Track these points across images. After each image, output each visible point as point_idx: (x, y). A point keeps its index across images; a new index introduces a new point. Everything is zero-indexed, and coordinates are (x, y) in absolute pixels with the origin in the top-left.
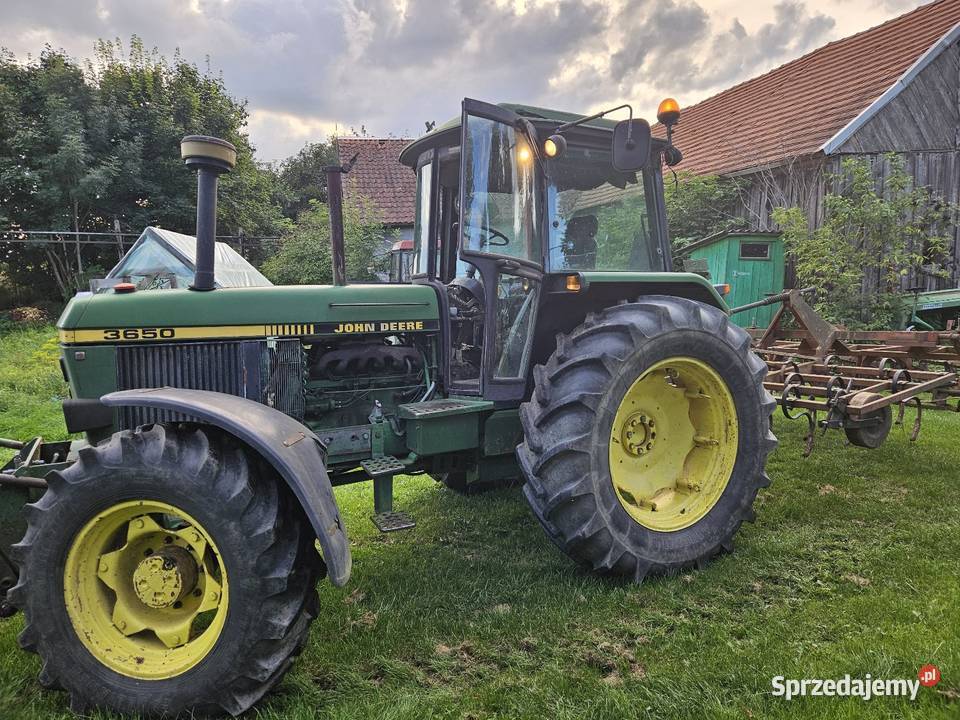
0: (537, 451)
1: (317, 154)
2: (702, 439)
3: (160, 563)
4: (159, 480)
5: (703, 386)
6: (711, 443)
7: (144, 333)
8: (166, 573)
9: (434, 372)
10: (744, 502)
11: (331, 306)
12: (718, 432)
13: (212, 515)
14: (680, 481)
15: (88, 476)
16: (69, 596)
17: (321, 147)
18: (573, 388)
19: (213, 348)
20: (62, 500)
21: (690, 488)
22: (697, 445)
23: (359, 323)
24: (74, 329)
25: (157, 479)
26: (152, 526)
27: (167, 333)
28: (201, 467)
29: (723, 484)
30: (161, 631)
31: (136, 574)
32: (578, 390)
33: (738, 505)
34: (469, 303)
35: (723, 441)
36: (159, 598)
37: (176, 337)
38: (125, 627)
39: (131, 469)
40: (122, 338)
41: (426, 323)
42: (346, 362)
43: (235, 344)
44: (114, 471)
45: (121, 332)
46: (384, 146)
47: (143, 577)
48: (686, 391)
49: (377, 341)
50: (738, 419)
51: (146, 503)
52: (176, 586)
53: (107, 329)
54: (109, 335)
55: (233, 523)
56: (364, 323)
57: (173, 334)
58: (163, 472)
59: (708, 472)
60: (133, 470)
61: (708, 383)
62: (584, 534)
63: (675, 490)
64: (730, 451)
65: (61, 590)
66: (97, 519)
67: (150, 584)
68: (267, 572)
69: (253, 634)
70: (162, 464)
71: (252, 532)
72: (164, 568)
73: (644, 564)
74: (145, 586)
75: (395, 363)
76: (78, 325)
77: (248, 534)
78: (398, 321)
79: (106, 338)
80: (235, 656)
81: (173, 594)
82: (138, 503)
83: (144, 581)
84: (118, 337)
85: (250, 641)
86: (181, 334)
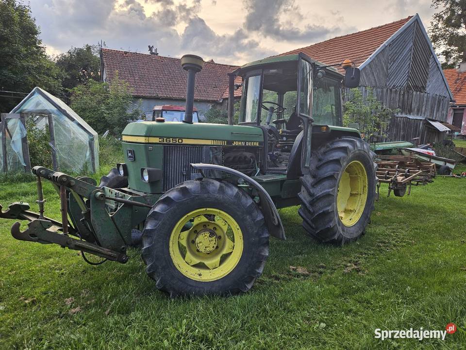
0: (311, 195)
1: (78, 54)
2: (354, 192)
3: (208, 235)
4: (217, 200)
5: (358, 173)
6: (357, 194)
7: (172, 140)
8: (210, 239)
9: (259, 164)
10: (369, 216)
11: (232, 133)
12: (360, 190)
13: (239, 213)
14: (347, 208)
15: (184, 198)
16: (171, 249)
17: (81, 50)
18: (328, 170)
19: (194, 149)
20: (172, 208)
21: (351, 211)
22: (351, 195)
23: (240, 141)
24: (149, 137)
25: (216, 199)
26: (204, 219)
27: (180, 141)
28: (235, 194)
29: (362, 209)
30: (207, 263)
31: (197, 239)
32: (330, 171)
33: (367, 217)
34: (271, 136)
35: (362, 193)
36: (208, 249)
37: (183, 143)
38: (191, 262)
39: (205, 195)
40: (165, 142)
41: (260, 143)
42: (232, 158)
43: (202, 147)
44: (197, 196)
45: (165, 139)
46: (127, 55)
47: (200, 241)
48: (350, 174)
49: (243, 150)
50: (368, 185)
51: (208, 209)
52: (215, 244)
53: (160, 137)
54: (160, 140)
55: (248, 216)
56: (242, 141)
57: (182, 142)
58: (219, 196)
59: (356, 205)
60: (206, 195)
61: (360, 171)
62: (331, 226)
63: (344, 212)
64: (364, 197)
65: (168, 247)
66: (186, 216)
67: (204, 243)
68: (260, 235)
69: (255, 259)
70: (218, 193)
71: (255, 220)
72: (210, 237)
73: (345, 238)
74: (201, 244)
75: (247, 159)
76: (151, 135)
77: (254, 220)
78: (254, 142)
79: (160, 141)
80: (247, 269)
81: (213, 247)
82: (205, 209)
83: (200, 242)
84: (164, 141)
85: (253, 262)
86: (185, 141)
